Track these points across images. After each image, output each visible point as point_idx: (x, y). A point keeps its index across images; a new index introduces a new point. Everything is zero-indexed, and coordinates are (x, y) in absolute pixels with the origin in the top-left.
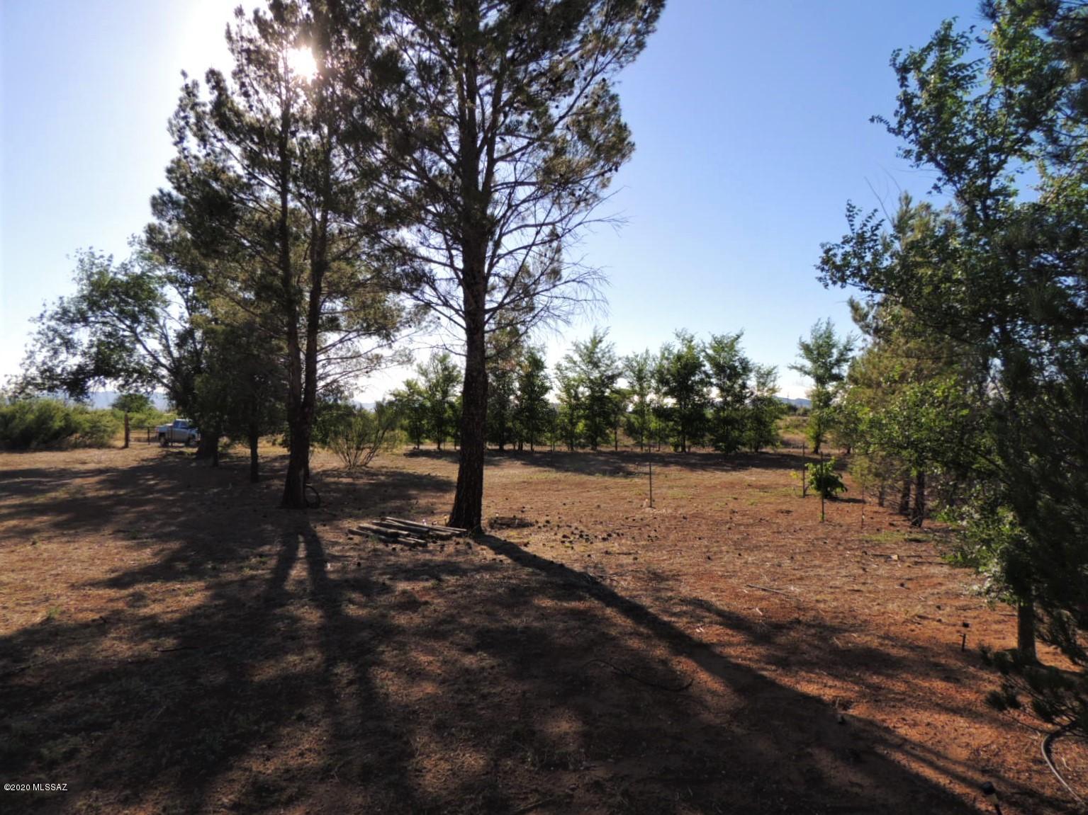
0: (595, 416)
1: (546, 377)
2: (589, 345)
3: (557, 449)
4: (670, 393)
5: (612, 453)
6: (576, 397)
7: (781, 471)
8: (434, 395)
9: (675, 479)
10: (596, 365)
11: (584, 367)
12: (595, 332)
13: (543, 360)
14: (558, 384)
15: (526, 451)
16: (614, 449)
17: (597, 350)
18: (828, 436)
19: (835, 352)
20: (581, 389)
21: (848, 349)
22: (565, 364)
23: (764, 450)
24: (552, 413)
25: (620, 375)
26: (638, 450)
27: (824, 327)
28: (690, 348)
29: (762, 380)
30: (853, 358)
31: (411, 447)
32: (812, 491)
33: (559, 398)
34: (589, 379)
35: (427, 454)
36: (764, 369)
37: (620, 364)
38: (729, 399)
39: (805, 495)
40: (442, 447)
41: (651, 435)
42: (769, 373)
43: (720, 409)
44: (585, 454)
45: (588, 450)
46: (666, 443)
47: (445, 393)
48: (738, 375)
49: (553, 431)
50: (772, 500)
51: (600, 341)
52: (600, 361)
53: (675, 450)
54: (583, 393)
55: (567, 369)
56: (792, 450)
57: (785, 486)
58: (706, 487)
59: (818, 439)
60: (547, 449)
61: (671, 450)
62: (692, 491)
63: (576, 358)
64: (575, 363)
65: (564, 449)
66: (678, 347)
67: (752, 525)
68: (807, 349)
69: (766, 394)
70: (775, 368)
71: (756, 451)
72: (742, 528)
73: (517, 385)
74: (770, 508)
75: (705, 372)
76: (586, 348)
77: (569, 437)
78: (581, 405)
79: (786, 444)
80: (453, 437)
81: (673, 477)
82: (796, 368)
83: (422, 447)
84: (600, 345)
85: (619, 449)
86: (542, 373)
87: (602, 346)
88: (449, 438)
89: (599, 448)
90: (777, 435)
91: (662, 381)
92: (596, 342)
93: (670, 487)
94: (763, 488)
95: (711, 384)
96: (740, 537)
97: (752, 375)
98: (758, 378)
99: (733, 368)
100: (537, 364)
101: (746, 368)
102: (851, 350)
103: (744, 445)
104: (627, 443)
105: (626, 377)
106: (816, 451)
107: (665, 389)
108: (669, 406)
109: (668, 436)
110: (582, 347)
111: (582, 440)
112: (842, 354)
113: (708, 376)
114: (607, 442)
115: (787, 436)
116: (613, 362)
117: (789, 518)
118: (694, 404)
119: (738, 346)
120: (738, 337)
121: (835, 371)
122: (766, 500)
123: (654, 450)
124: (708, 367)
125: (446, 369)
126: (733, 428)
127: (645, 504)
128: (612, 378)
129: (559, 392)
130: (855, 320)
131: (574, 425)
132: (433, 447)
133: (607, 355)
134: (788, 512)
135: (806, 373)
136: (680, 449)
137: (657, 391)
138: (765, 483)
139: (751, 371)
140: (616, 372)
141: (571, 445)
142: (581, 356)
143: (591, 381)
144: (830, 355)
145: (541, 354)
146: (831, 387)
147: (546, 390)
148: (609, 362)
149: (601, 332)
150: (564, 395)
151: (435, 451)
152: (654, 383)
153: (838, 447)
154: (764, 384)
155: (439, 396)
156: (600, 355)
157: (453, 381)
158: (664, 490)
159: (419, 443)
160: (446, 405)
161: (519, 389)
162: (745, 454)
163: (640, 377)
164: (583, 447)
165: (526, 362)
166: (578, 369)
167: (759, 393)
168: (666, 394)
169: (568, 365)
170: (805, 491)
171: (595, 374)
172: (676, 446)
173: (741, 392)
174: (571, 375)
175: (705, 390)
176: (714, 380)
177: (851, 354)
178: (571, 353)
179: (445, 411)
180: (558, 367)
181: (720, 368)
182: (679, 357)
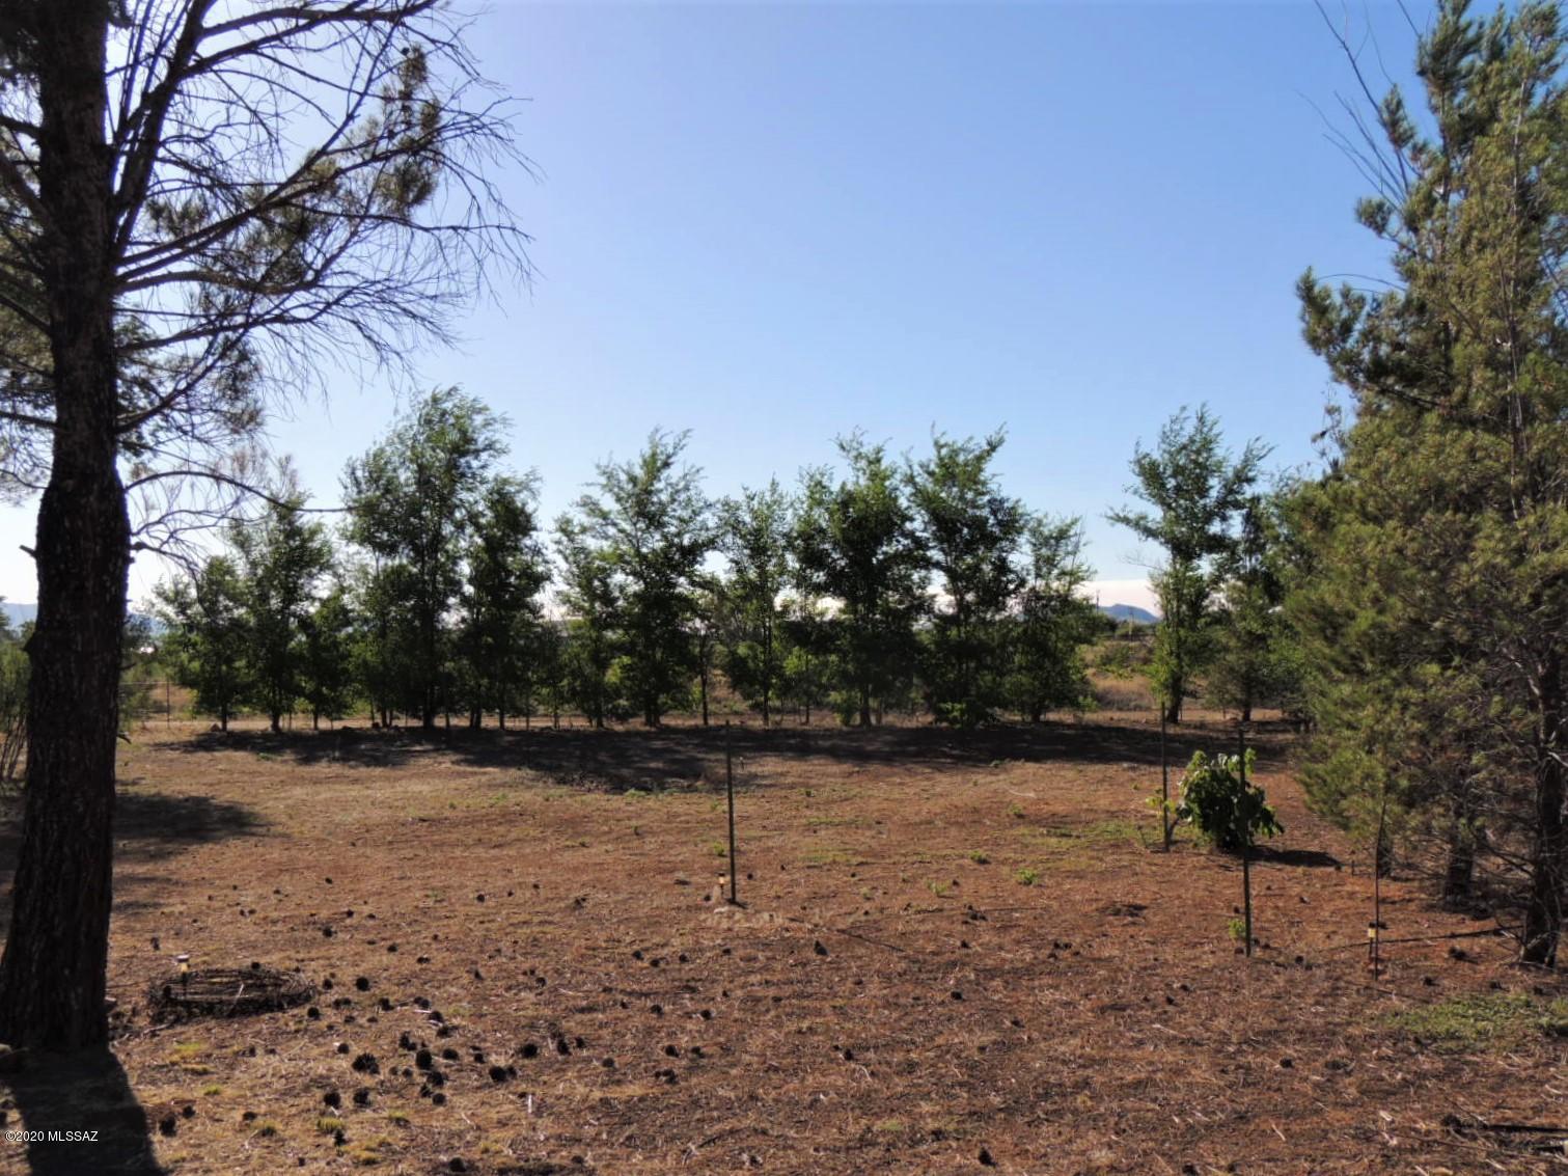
0: (651, 644)
1: (537, 551)
2: (639, 472)
3: (564, 723)
4: (833, 586)
5: (693, 732)
6: (607, 598)
7: (1096, 770)
8: (264, 598)
9: (830, 802)
10: (654, 520)
11: (627, 527)
12: (655, 446)
13: (529, 509)
14: (564, 566)
15: (486, 730)
16: (700, 722)
17: (659, 485)
18: (1197, 681)
19: (1215, 485)
20: (619, 578)
21: (1243, 477)
22: (580, 517)
23: (1052, 716)
24: (549, 636)
25: (711, 544)
26: (757, 723)
27: (1189, 428)
28: (878, 477)
29: (1044, 551)
30: (1256, 500)
31: (203, 724)
32: (1189, 830)
33: (566, 600)
34: (638, 553)
35: (242, 741)
36: (1050, 527)
37: (710, 519)
38: (970, 597)
39: (1169, 843)
40: (283, 723)
41: (787, 688)
42: (1062, 535)
43: (945, 621)
44: (628, 734)
45: (637, 723)
46: (819, 705)
47: (291, 594)
48: (991, 541)
49: (552, 679)
50: (1084, 862)
51: (666, 465)
52: (664, 513)
53: (846, 723)
54: (622, 589)
55: (584, 530)
56: (1117, 715)
57: (1112, 815)
58: (908, 825)
59: (1177, 688)
60: (538, 723)
61: (835, 721)
62: (865, 839)
63: (608, 503)
64: (605, 516)
65: (581, 723)
66: (844, 476)
67: (1029, 971)
68: (1151, 475)
69: (1055, 585)
70: (1074, 522)
71: (1036, 719)
72: (997, 991)
73: (465, 568)
74: (1079, 891)
75: (911, 535)
76: (633, 480)
77: (591, 697)
78: (614, 615)
79: (1103, 700)
80: (311, 698)
81: (825, 793)
82: (1126, 521)
83: (232, 725)
84: (665, 474)
85: (712, 722)
86: (527, 542)
87: (674, 473)
88: (300, 703)
89: (664, 720)
90: (1084, 680)
91: (813, 558)
92: (656, 465)
93: (812, 829)
94: (1057, 825)
95: (928, 564)
96: (987, 1037)
97: (1024, 540)
98: (1036, 547)
99: (979, 524)
100: (512, 520)
101: (1011, 523)
102: (1250, 480)
103: (1005, 706)
104: (728, 705)
105: (726, 548)
106: (1172, 717)
107: (820, 577)
108: (828, 617)
109: (826, 689)
110: (623, 477)
111: (623, 702)
112: (1229, 490)
113: (920, 544)
114: (684, 705)
115: (1103, 683)
116: (696, 513)
117: (1143, 935)
118: (889, 612)
119: (989, 468)
120: (993, 447)
121: (1215, 528)
122: (1066, 864)
123: (790, 722)
124: (918, 524)
125: (293, 532)
126: (981, 666)
127: (716, 892)
128: (693, 552)
129: (565, 588)
130: (1314, 342)
131: (602, 665)
132: (261, 724)
133: (683, 496)
134: (1135, 910)
135: (1150, 533)
136: (857, 719)
137: (801, 582)
138: (1060, 808)
139: (1019, 532)
140: (704, 536)
141: (594, 714)
142: (619, 500)
143: (643, 558)
144: (1203, 492)
145: (523, 496)
146: (1205, 566)
147: (536, 581)
148: (686, 514)
149: (669, 442)
150: (575, 592)
151: (264, 735)
152: (792, 562)
153: (1224, 705)
154: (1050, 562)
155: (275, 603)
156: (664, 497)
157: (309, 564)
158: (793, 837)
159: (225, 716)
160: (293, 623)
161: (471, 581)
162: (1009, 730)
163: (758, 545)
164: (623, 717)
165: (489, 514)
166: (612, 531)
167: (1040, 584)
168: (819, 590)
169: (586, 521)
170: (1168, 833)
171: (655, 542)
172: (847, 711)
173: (996, 579)
174: (592, 543)
175: (916, 577)
176: (935, 554)
177: (1249, 491)
178: (596, 493)
179: (291, 636)
180: (565, 527)
181: (946, 524)
182: (847, 500)
